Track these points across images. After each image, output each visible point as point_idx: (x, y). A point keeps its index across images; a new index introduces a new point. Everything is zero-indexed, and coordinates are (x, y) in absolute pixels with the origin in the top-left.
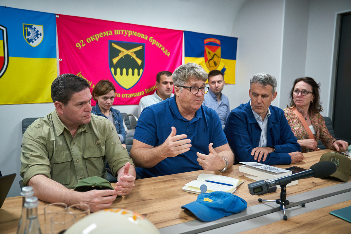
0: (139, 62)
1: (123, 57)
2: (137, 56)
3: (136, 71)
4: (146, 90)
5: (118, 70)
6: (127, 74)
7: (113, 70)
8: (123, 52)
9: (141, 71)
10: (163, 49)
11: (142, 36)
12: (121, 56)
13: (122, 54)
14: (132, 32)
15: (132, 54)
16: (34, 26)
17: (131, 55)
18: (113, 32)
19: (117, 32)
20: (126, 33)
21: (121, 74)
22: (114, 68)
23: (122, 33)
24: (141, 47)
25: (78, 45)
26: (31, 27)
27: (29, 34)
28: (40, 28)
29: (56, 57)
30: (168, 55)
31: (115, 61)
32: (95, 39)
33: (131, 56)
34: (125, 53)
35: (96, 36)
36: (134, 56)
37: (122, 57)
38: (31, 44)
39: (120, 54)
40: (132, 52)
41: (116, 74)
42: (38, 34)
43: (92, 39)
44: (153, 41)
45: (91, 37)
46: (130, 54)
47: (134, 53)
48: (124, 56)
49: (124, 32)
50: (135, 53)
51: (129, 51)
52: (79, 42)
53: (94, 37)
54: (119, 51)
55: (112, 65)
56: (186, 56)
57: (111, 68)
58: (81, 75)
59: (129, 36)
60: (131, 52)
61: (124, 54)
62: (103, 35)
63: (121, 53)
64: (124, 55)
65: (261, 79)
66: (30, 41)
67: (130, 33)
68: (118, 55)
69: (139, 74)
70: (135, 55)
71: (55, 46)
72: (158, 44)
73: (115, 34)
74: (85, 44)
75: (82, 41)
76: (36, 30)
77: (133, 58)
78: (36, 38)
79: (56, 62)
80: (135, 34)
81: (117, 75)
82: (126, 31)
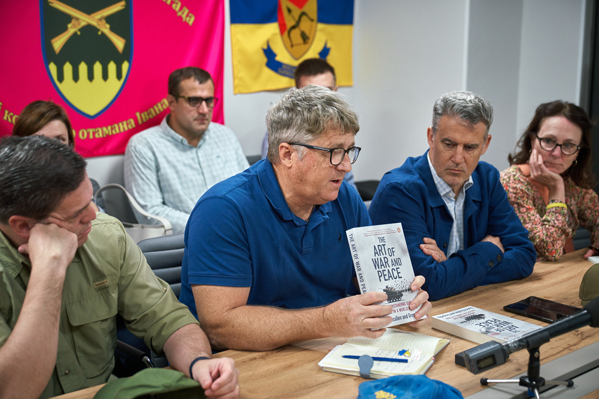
0: (119, 43)
1: (79, 33)
2: (112, 29)
3: (112, 67)
4: (138, 114)
5: (68, 68)
6: (91, 77)
7: (53, 68)
8: (77, 19)
9: (125, 66)
10: (177, 7)
12: (72, 30)
13: (74, 26)
15: (100, 23)
17: (98, 27)
21: (76, 78)
22: (56, 64)
24: (123, 3)
30: (191, 20)
31: (58, 43)
33: (98, 30)
34: (84, 21)
36: (106, 29)
37: (76, 33)
39: (69, 26)
40: (100, 20)
41: (61, 78)
46: (94, 23)
47: (104, 21)
48: (80, 30)
50: (109, 19)
51: (93, 15)
54: (68, 18)
55: (51, 55)
56: (233, 21)
57: (49, 63)
60: (97, 19)
61: (79, 24)
63: (73, 21)
64: (80, 27)
65: (465, 109)
68: (65, 29)
69: (119, 76)
70: (108, 26)
77: (103, 34)
81: (64, 82)
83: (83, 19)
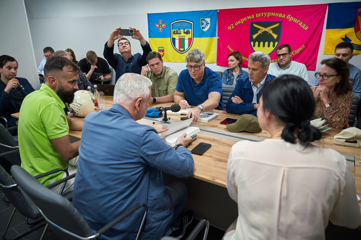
0: (275, 36)
2: (273, 32)
5: (257, 43)
6: (264, 46)
7: (252, 43)
8: (262, 29)
10: (301, 24)
11: (280, 15)
12: (259, 32)
14: (271, 14)
15: (269, 30)
16: (206, 19)
18: (255, 16)
19: (258, 15)
20: (265, 15)
21: (259, 46)
23: (262, 16)
24: (279, 24)
25: (229, 28)
26: (204, 20)
27: (203, 24)
28: (208, 20)
29: (216, 36)
30: (306, 28)
31: (255, 36)
32: (240, 22)
33: (268, 32)
35: (241, 20)
36: (271, 32)
37: (261, 33)
38: (204, 30)
39: (259, 31)
41: (254, 46)
42: (207, 24)
43: (239, 22)
44: (290, 18)
45: (238, 21)
46: (267, 31)
47: (271, 30)
49: (264, 15)
50: (272, 29)
51: (267, 28)
52: (230, 26)
53: (241, 21)
54: (259, 29)
55: (252, 40)
56: (328, 28)
58: (229, 47)
59: (268, 17)
60: (268, 30)
61: (262, 31)
62: (247, 19)
66: (203, 28)
67: (269, 14)
68: (258, 32)
69: (274, 46)
70: (272, 31)
71: (216, 29)
72: (295, 20)
73: (257, 16)
74: (234, 27)
75: (232, 25)
76: (206, 21)
77: (270, 33)
78: (206, 26)
79: (215, 39)
80: (273, 14)
82: (266, 14)
83: (264, 29)
